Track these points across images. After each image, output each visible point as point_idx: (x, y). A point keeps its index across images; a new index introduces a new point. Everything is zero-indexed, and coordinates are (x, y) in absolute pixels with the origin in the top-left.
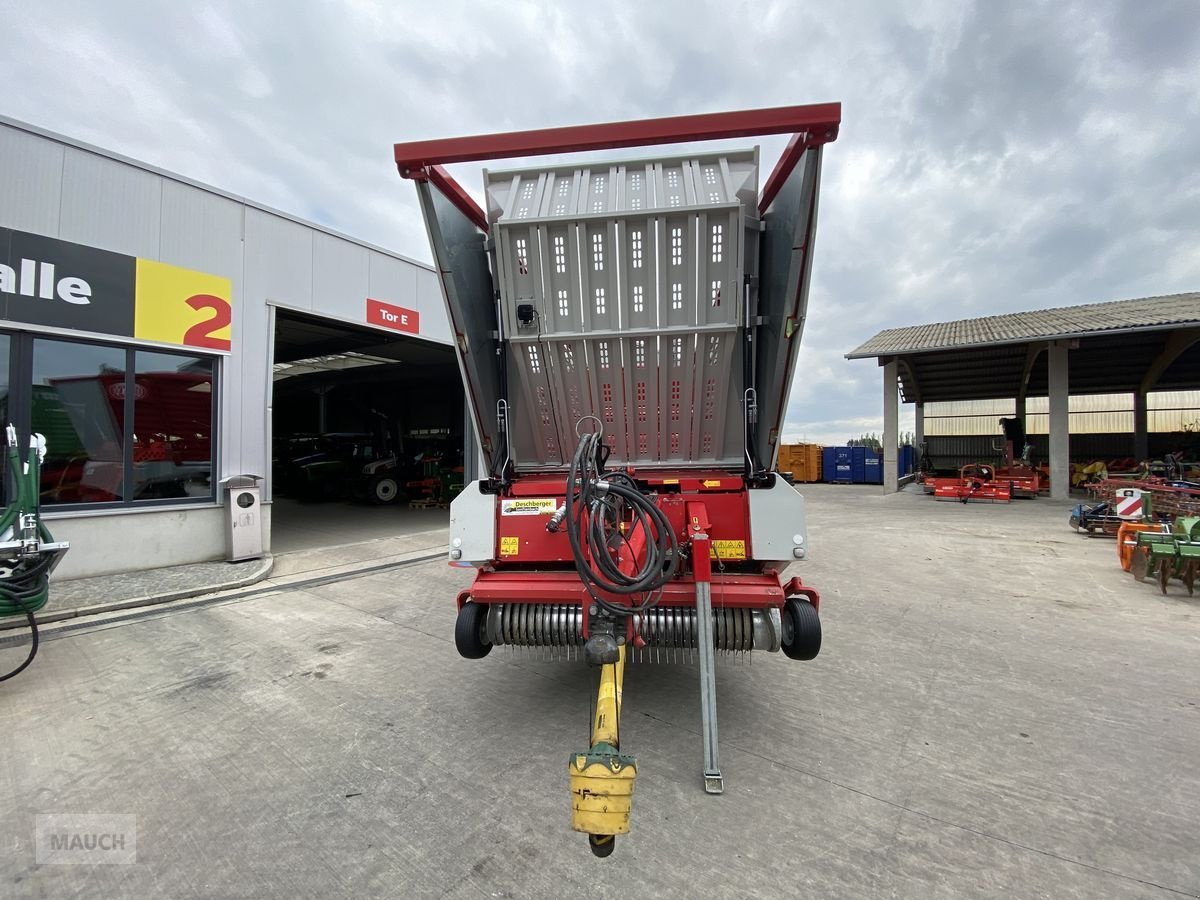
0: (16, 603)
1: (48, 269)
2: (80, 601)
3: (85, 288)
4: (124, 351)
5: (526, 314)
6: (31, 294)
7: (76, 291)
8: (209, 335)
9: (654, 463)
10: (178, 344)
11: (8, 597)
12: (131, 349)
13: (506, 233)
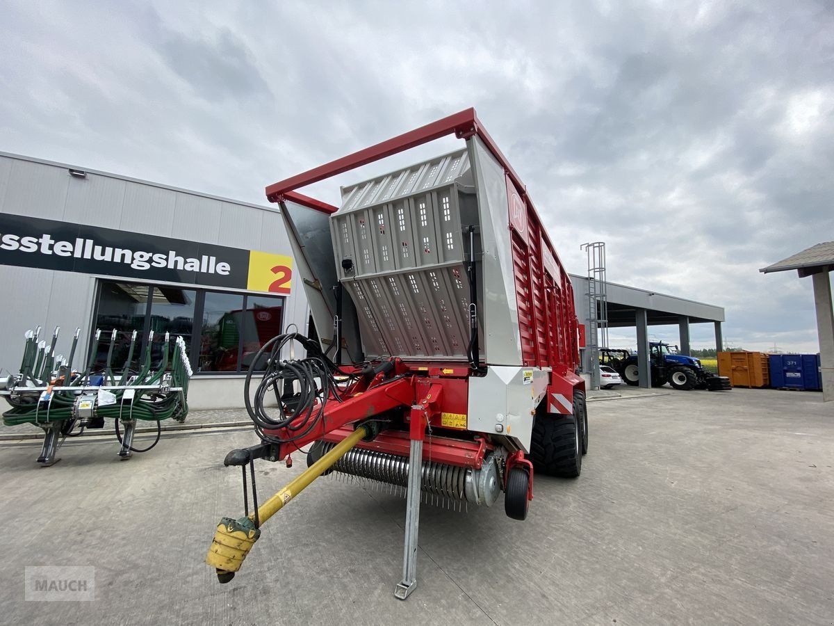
0: (154, 415)
1: (213, 259)
2: (206, 420)
3: (228, 267)
4: (242, 296)
5: (347, 265)
6: (205, 271)
7: (224, 269)
8: (281, 286)
9: (426, 357)
10: (266, 291)
11: (151, 411)
12: (246, 295)
13: (335, 221)
